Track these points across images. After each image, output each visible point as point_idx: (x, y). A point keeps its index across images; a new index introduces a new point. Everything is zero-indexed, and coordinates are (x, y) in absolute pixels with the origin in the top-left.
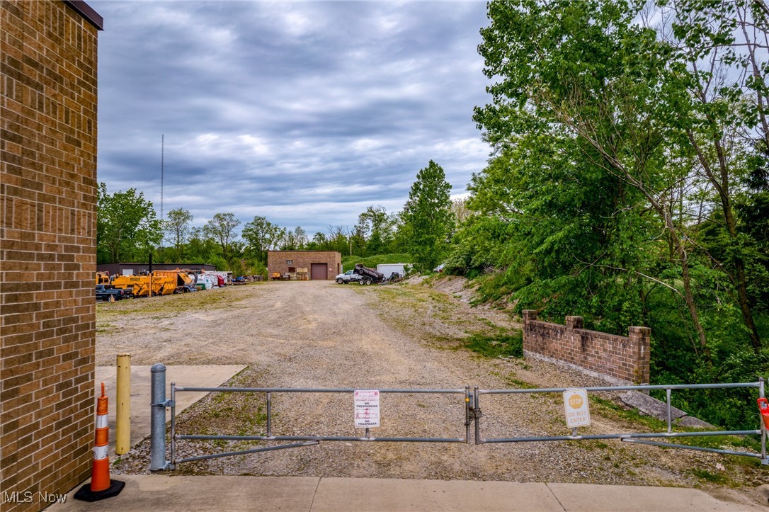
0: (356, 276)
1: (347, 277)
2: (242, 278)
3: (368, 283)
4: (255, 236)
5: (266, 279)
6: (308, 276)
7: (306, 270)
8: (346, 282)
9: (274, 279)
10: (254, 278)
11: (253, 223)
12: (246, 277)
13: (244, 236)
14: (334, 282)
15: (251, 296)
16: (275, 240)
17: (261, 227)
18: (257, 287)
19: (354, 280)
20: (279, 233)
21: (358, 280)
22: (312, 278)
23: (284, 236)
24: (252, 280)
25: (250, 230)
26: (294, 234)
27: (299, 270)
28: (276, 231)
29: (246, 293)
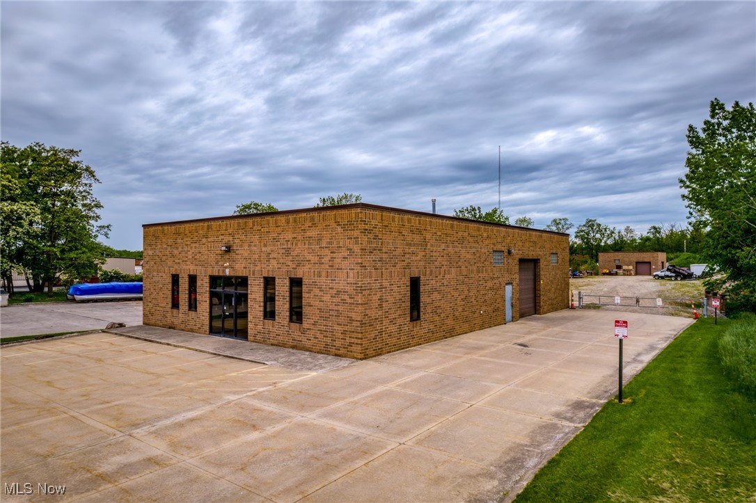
0: (668, 273)
1: (663, 274)
2: (577, 273)
3: (679, 279)
4: (586, 236)
5: (597, 274)
6: (633, 273)
7: (631, 267)
8: (662, 278)
9: (604, 274)
10: (587, 273)
11: (584, 225)
12: (580, 272)
13: (576, 237)
14: (651, 277)
15: (588, 285)
16: (605, 239)
17: (592, 229)
18: (591, 280)
19: (668, 276)
20: (609, 232)
21: (671, 277)
22: (637, 274)
23: (613, 235)
24: (586, 274)
25: (582, 231)
26: (623, 233)
27: (625, 267)
28: (606, 231)
29: (585, 283)
